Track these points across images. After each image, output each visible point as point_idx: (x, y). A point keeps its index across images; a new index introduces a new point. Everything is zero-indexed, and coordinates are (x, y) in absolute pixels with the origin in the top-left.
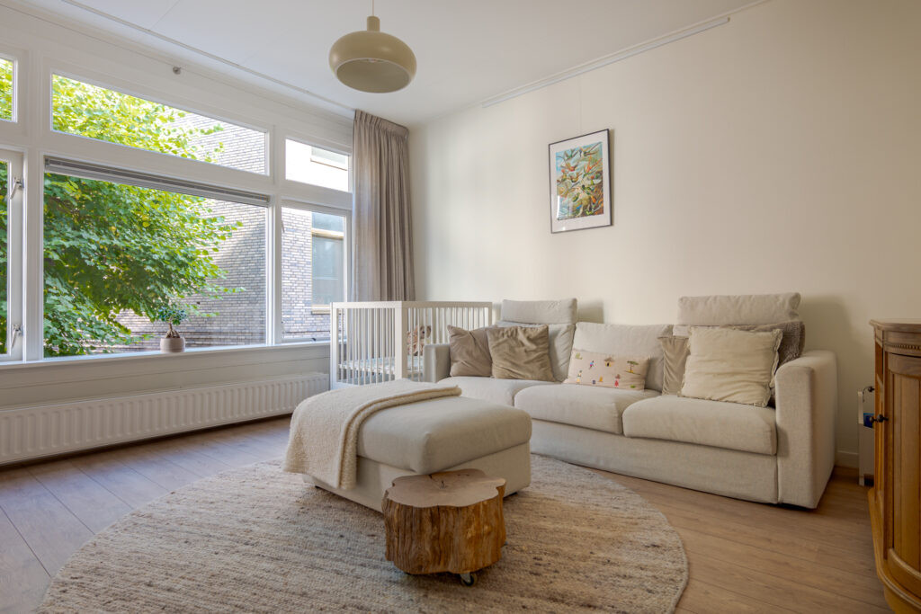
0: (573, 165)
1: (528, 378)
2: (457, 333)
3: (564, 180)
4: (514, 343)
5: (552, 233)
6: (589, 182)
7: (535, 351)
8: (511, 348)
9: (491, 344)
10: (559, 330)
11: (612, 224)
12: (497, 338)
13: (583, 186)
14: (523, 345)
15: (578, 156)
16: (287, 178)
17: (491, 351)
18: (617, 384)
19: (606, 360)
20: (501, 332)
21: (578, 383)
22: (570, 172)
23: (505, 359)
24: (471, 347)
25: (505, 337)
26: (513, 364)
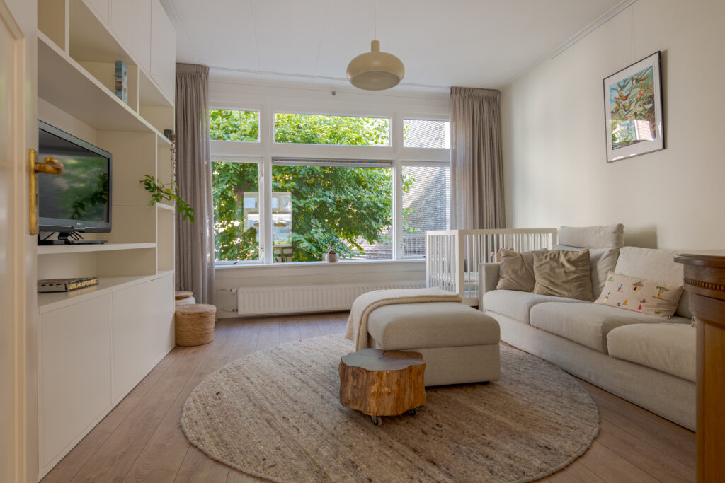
0: (625, 94)
1: (564, 296)
2: (509, 255)
3: (617, 111)
4: (555, 264)
5: (607, 162)
6: (641, 109)
7: (574, 272)
8: (552, 269)
9: (536, 264)
10: (602, 254)
11: (664, 146)
12: (541, 260)
13: (636, 113)
14: (563, 266)
15: (630, 85)
16: (405, 145)
17: (535, 270)
18: (640, 308)
19: (634, 284)
20: (545, 255)
21: (605, 304)
22: (623, 102)
23: (545, 278)
24: (517, 267)
25: (548, 259)
26: (551, 282)
